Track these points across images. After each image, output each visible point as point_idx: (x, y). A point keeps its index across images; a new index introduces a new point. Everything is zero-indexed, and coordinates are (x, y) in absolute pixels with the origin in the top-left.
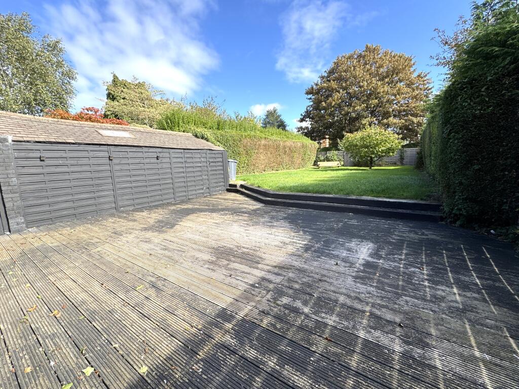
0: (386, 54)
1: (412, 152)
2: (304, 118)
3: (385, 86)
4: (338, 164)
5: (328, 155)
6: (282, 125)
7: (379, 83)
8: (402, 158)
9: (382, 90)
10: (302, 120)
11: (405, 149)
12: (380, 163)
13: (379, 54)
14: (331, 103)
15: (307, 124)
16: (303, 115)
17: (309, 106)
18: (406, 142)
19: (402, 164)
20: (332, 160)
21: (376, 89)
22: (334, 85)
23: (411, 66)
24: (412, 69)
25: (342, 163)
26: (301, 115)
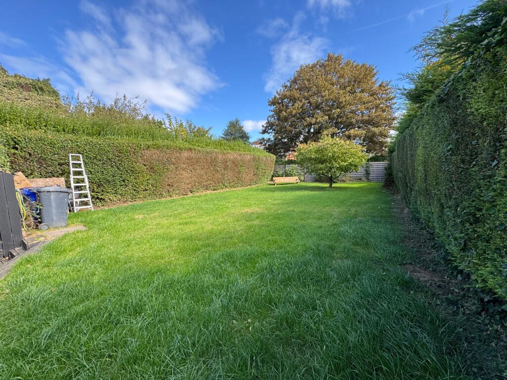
0: (347, 64)
1: (378, 167)
2: (266, 129)
3: (347, 95)
4: (297, 180)
5: (287, 169)
6: (244, 137)
7: (341, 92)
8: (367, 173)
9: (344, 100)
10: (264, 132)
11: (370, 163)
12: (344, 178)
13: (341, 64)
14: (291, 112)
15: (270, 136)
16: (265, 126)
17: (269, 117)
18: (371, 155)
19: (368, 180)
20: (291, 175)
21: (337, 99)
22: (297, 94)
23: (373, 76)
24: (374, 79)
25: (302, 178)
26: (263, 126)
